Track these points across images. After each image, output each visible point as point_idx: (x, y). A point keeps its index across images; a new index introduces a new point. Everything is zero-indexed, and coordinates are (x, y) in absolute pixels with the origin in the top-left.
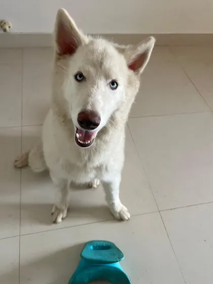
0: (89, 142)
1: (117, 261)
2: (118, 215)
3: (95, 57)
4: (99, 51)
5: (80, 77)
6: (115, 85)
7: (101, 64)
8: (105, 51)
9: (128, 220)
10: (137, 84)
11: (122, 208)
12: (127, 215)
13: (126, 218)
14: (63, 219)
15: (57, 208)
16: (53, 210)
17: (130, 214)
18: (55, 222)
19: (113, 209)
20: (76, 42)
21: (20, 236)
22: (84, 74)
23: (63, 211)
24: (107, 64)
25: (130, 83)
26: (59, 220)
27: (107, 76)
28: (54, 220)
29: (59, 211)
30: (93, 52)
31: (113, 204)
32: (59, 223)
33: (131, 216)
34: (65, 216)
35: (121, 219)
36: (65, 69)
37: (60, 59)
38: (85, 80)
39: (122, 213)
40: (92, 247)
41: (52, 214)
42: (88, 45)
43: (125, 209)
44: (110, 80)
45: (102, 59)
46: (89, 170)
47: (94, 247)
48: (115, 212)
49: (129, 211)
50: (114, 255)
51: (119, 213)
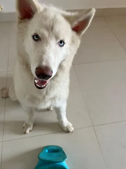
0: (44, 86)
1: (62, 161)
2: (65, 129)
3: (48, 23)
4: (51, 18)
5: (37, 38)
6: (63, 43)
7: (52, 28)
8: (55, 17)
9: (72, 132)
10: (78, 42)
11: (68, 124)
12: (72, 129)
13: (71, 131)
14: (30, 131)
15: (26, 124)
16: (24, 125)
17: (74, 128)
18: (25, 133)
19: (62, 125)
20: (33, 9)
21: (2, 142)
22: (40, 36)
23: (30, 126)
24: (57, 28)
25: (73, 41)
26: (28, 131)
27: (57, 38)
28: (24, 131)
29: (28, 126)
30: (46, 18)
31: (62, 122)
32: (28, 133)
33: (74, 129)
34: (31, 129)
35: (68, 132)
36: (25, 30)
37: (21, 23)
38: (41, 40)
39: (68, 127)
40: (47, 151)
41: (23, 128)
42: (42, 13)
43: (71, 125)
44: (59, 40)
45: (53, 24)
46: (47, 101)
47: (48, 150)
48: (64, 127)
49: (73, 126)
50: (60, 156)
51: (67, 128)
